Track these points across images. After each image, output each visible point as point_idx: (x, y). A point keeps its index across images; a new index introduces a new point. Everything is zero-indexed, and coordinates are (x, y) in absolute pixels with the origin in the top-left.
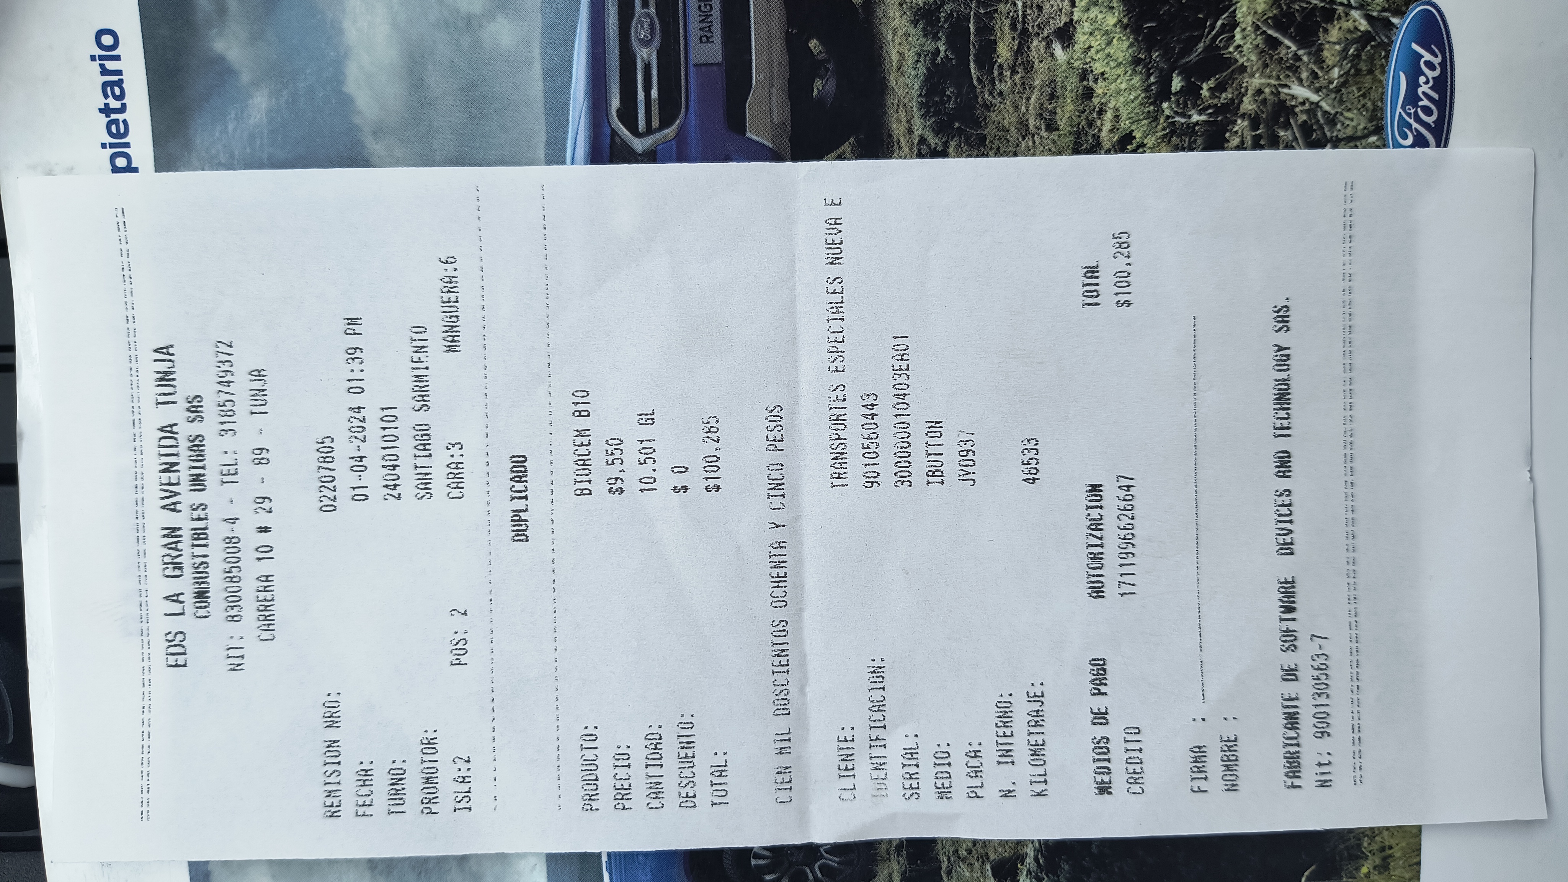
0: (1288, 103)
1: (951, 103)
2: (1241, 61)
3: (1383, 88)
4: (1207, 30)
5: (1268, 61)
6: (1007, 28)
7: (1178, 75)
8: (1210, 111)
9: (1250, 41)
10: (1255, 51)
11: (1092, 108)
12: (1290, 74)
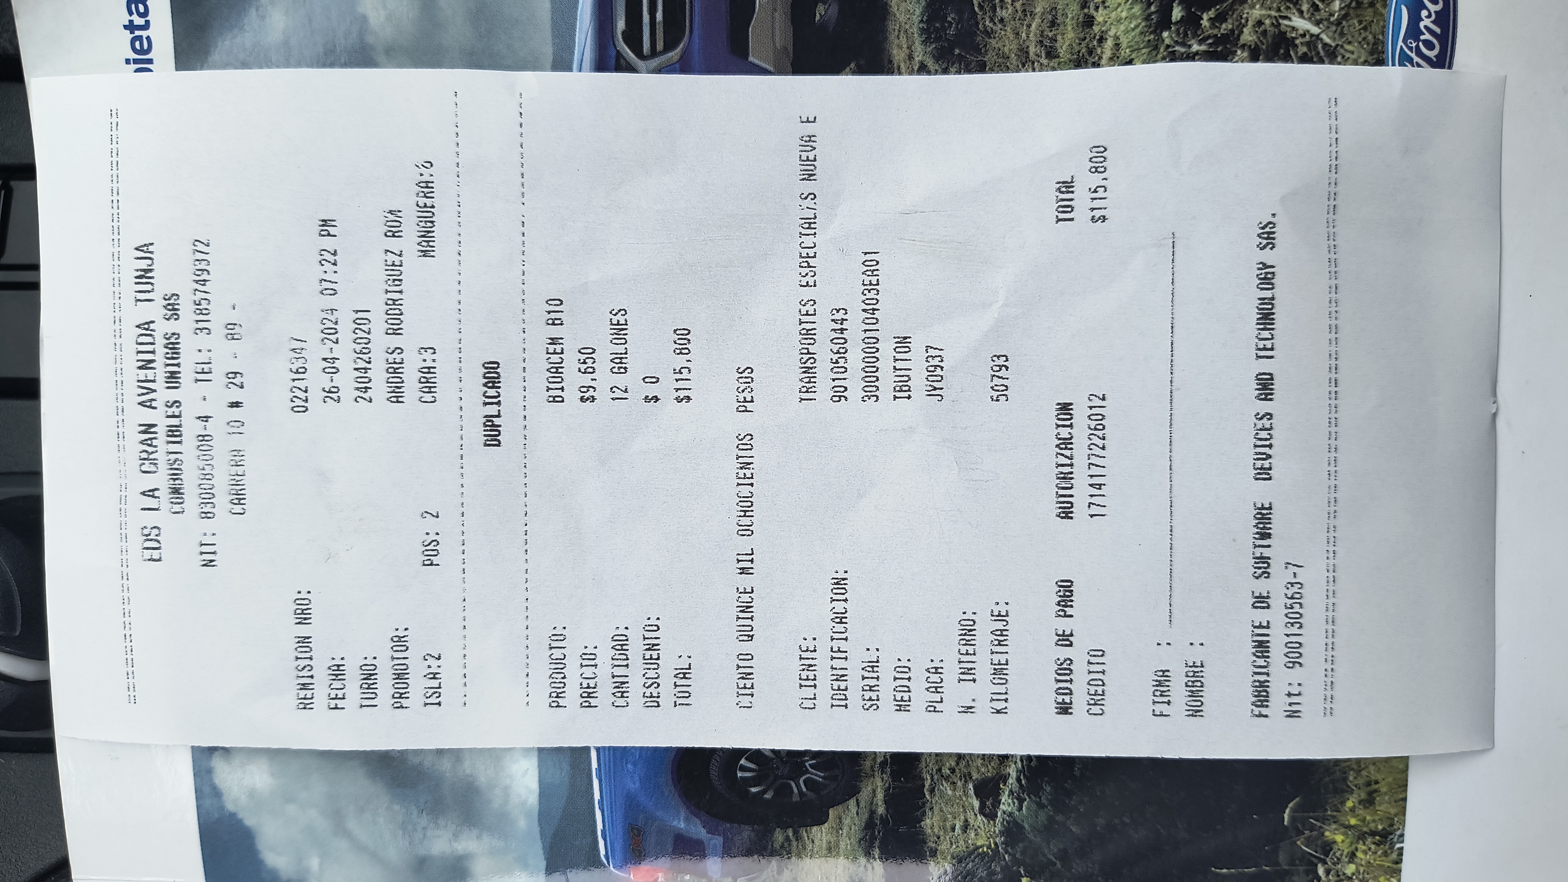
0: (1289, 35)
1: (952, 29)
3: (1385, 21)
7: (1179, 4)
8: (1210, 41)
11: (1092, 36)
12: (1291, 6)
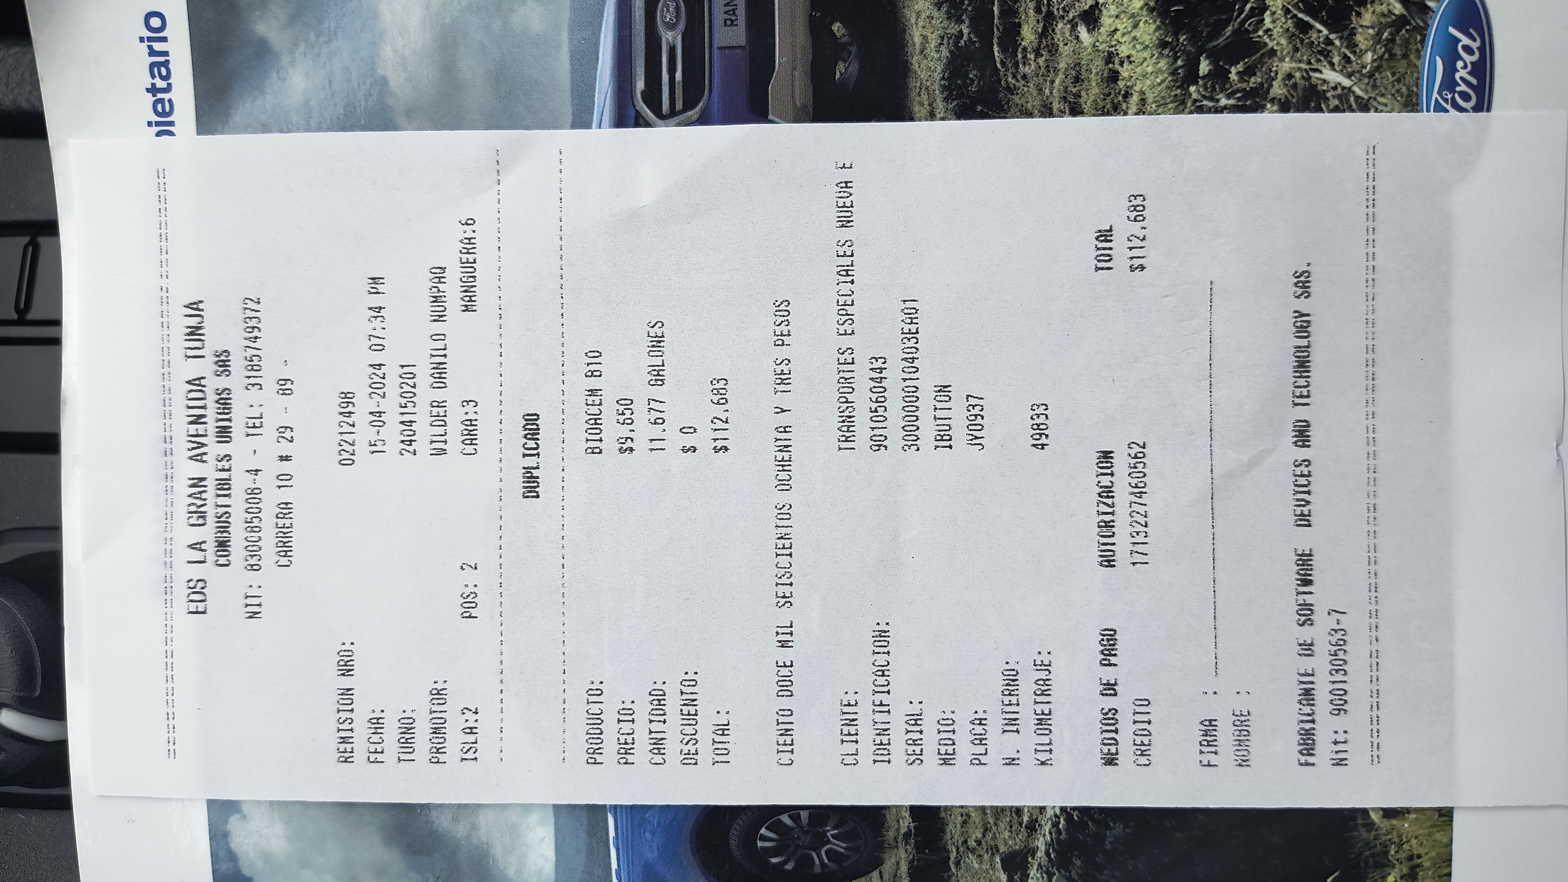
0: (1320, 88)
1: (974, 86)
2: (1271, 44)
3: (1419, 72)
4: (1235, 14)
5: (1299, 45)
6: (1031, 11)
7: (1206, 58)
8: (1239, 95)
9: (1281, 24)
10: (1285, 35)
11: (1117, 91)
12: (1322, 58)
